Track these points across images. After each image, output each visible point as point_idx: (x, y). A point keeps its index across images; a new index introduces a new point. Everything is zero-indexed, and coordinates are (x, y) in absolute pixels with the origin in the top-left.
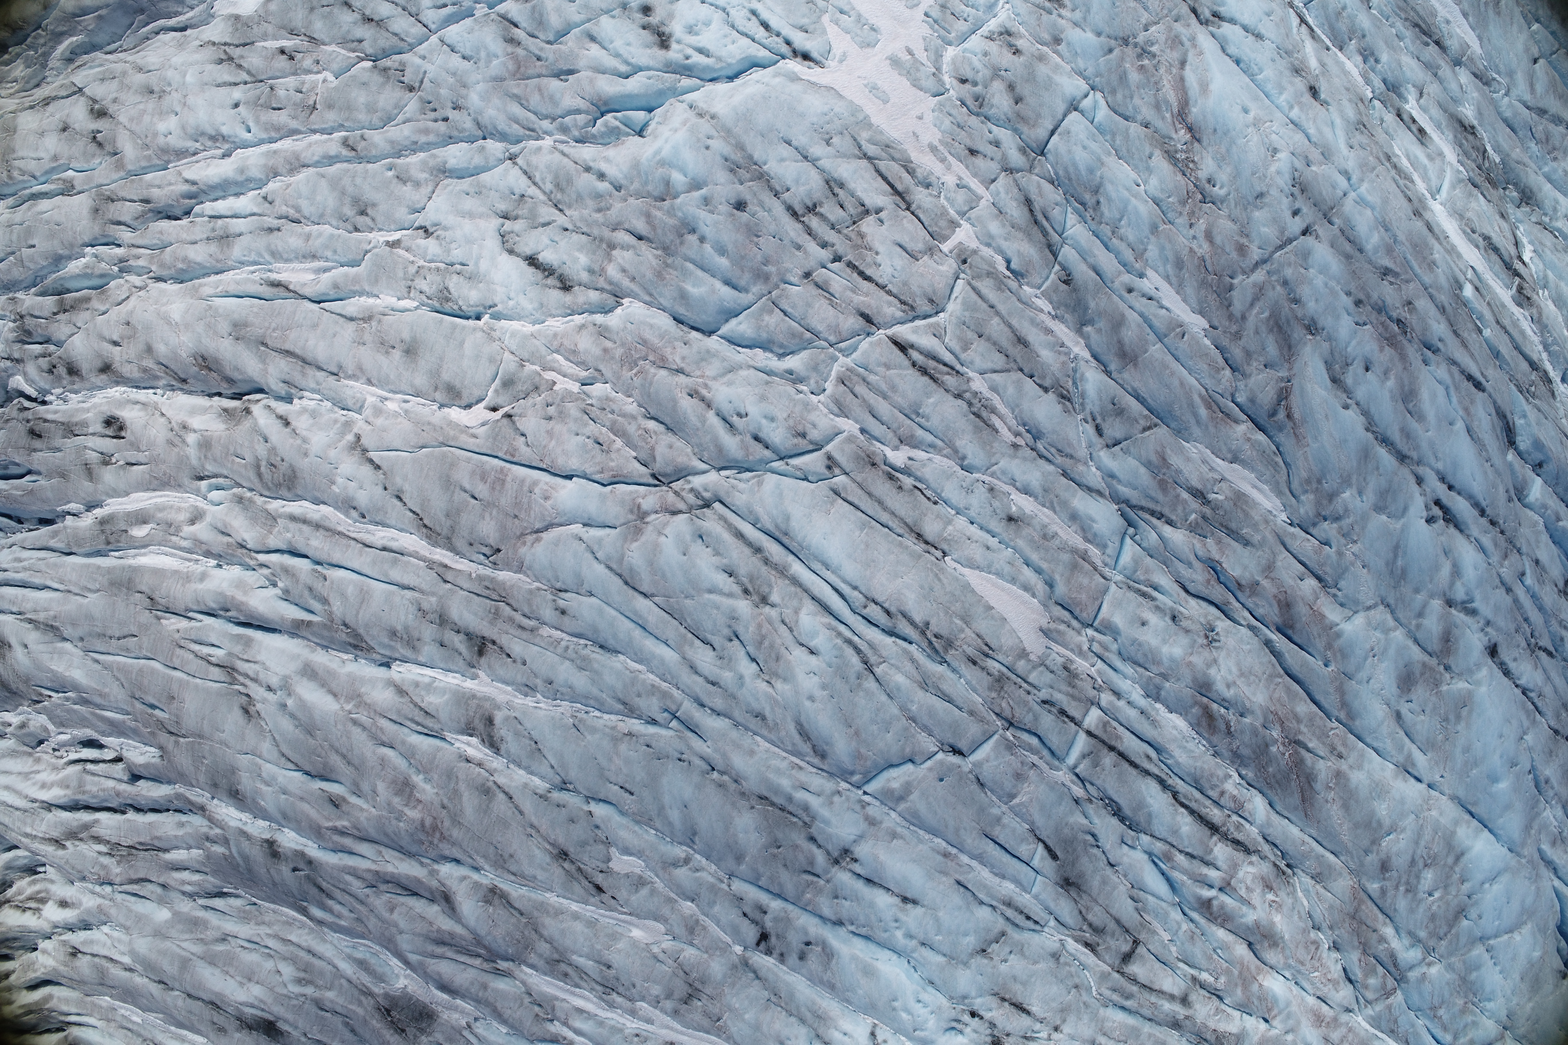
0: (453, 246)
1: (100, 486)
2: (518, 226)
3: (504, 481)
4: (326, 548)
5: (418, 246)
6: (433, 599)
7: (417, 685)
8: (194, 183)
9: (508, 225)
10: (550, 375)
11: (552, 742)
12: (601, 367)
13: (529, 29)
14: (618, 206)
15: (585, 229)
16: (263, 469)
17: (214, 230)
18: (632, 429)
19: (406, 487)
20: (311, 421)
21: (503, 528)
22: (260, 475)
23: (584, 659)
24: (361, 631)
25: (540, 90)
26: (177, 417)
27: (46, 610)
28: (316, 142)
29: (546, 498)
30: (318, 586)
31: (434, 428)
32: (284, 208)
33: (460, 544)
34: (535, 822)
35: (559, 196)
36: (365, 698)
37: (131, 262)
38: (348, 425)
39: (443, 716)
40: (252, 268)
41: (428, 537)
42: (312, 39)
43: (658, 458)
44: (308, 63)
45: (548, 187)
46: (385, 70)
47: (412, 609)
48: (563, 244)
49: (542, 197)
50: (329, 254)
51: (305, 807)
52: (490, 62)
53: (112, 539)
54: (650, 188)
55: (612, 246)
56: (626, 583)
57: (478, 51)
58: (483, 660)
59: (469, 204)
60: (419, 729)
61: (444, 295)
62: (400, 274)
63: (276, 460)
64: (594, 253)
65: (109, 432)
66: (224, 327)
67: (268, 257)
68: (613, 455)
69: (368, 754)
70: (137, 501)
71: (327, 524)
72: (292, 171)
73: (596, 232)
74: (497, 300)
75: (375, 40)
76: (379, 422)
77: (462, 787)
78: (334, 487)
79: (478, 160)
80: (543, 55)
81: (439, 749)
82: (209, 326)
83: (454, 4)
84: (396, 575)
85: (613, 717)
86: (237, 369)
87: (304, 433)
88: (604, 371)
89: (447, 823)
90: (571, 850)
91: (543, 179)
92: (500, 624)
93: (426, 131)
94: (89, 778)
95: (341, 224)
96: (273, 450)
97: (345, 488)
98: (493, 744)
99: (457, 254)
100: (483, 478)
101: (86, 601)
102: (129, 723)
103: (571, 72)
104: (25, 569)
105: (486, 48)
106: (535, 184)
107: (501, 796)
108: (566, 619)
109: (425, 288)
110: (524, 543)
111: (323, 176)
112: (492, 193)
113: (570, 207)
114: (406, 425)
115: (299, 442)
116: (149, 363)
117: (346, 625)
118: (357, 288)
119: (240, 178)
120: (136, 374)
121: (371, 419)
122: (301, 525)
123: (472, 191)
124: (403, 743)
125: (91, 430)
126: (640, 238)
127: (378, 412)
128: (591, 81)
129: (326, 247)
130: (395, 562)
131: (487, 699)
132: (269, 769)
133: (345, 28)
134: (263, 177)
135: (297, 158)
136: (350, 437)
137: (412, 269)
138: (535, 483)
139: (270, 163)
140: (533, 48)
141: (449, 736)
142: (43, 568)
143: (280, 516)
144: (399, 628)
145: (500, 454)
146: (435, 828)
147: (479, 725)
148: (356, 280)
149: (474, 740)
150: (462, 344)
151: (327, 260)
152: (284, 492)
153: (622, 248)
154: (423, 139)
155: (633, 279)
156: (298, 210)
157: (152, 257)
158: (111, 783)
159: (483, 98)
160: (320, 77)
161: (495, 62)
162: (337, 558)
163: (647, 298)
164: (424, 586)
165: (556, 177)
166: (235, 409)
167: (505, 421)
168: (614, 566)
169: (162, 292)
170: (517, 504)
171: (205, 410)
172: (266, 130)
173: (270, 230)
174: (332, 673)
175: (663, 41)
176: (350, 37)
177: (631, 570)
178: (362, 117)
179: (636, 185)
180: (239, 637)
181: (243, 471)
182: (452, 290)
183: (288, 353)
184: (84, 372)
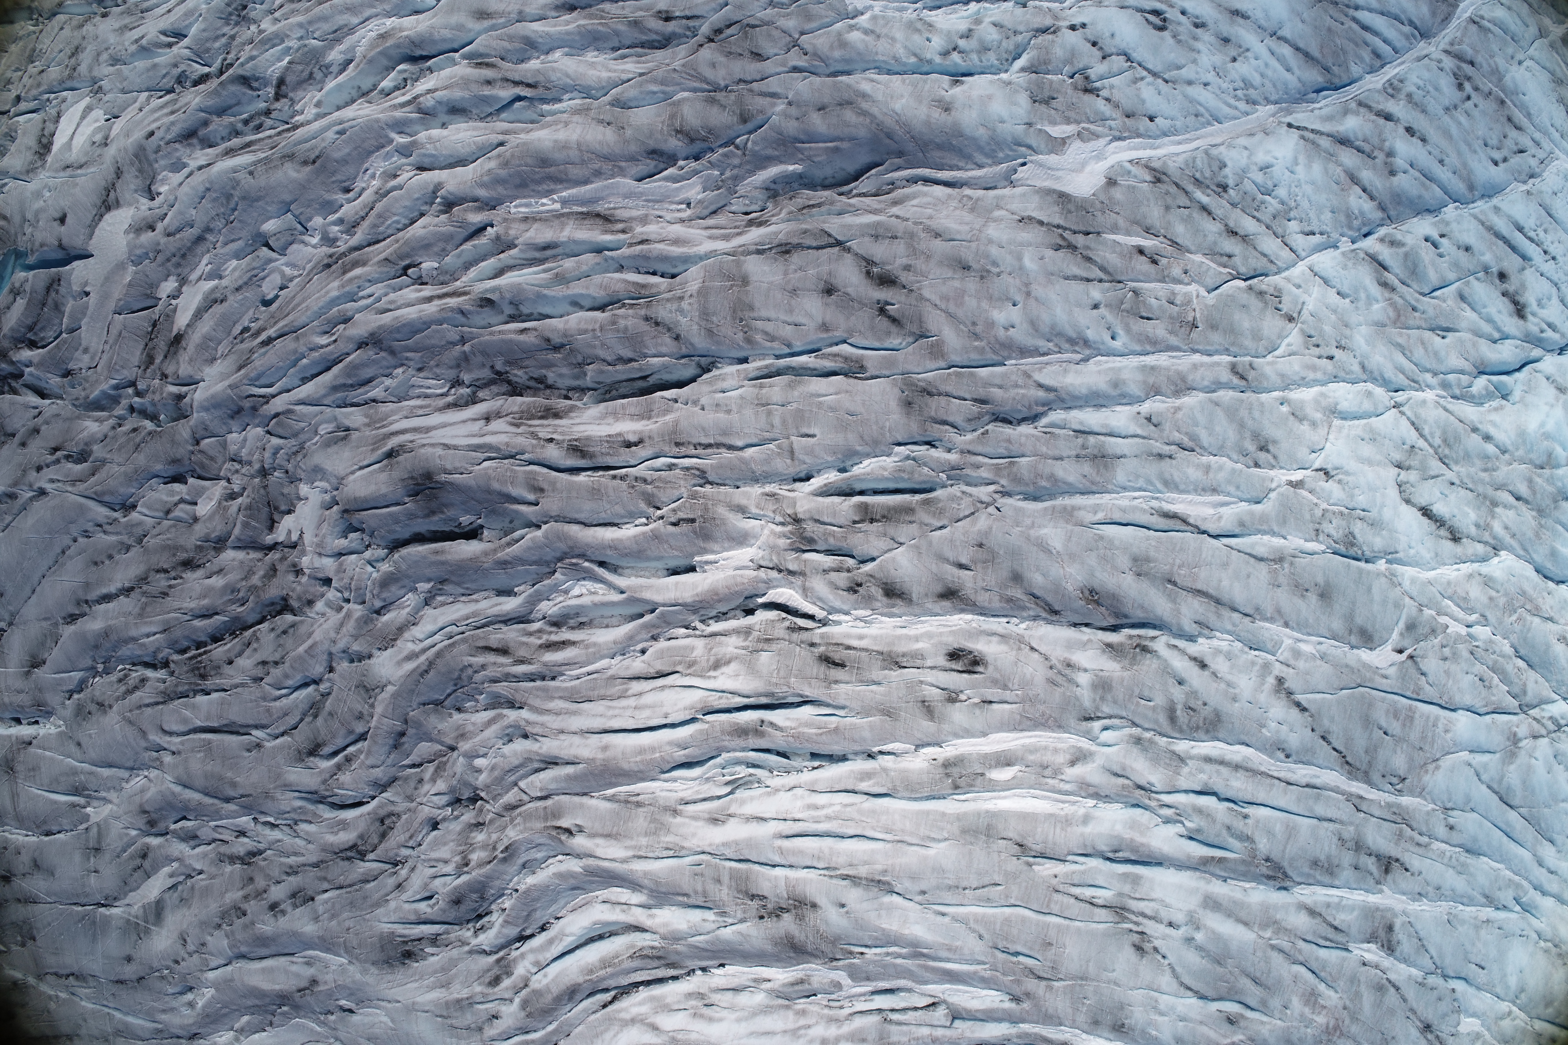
0: (1357, 491)
1: (946, 727)
2: (1412, 476)
3: (1411, 719)
4: (1250, 789)
5: (1323, 489)
6: (1351, 828)
7: (1328, 905)
8: (1048, 389)
9: (1404, 475)
10: (1443, 620)
11: (1435, 938)
12: (1488, 614)
13: (1402, 276)
14: (1504, 469)
15: (1470, 486)
16: (1179, 713)
17: (1084, 447)
18: (1509, 668)
19: (1334, 728)
20: (1228, 663)
21: (1411, 760)
22: (1172, 719)
23: (1463, 865)
24: (1285, 864)
25: (1423, 343)
26: (1057, 654)
27: (866, 863)
28: (1202, 365)
29: (1446, 731)
30: (1239, 825)
31: (1352, 670)
32: (1177, 434)
33: (1376, 777)
34: (1415, 1006)
35: (1447, 451)
36: (1283, 924)
37: (967, 471)
38: (1266, 666)
39: (1354, 931)
40: (1137, 494)
41: (1349, 773)
42: (1174, 243)
43: (1530, 693)
44: (1177, 271)
45: (1437, 441)
46: (1261, 293)
47: (1335, 840)
48: (1452, 497)
49: (1431, 451)
50: (1232, 489)
51: (1204, 1029)
52: (1371, 304)
53: (962, 782)
54: (1533, 456)
55: (1495, 504)
56: (1501, 799)
57: (1356, 291)
58: (1389, 877)
59: (1367, 450)
60: (1328, 944)
61: (1350, 540)
62: (1308, 516)
63: (1197, 704)
64: (1479, 508)
65: (959, 666)
66: (1124, 562)
67: (1160, 486)
68: (1495, 691)
69: (1285, 974)
70: (998, 742)
71: (1250, 765)
72: (1178, 393)
73: (1480, 489)
74: (1400, 548)
75: (1246, 258)
76: (1301, 664)
77: (1363, 988)
78: (1264, 730)
79: (1367, 406)
80: (1419, 306)
81: (1344, 959)
82: (1104, 559)
83: (1321, 234)
84: (1320, 810)
85: (1473, 909)
86: (1142, 607)
87: (1229, 677)
88: (1489, 616)
89: (1347, 1022)
90: (1435, 1023)
91: (1432, 434)
92: (1403, 844)
93: (1314, 368)
94: (894, 1028)
95: (1242, 459)
96: (1194, 694)
97: (1278, 732)
98: (1390, 948)
99: (1361, 500)
100: (1396, 716)
101: (931, 852)
102: (983, 973)
103: (1448, 330)
104: (829, 818)
105: (1366, 290)
106: (1422, 435)
107: (1392, 990)
108: (1454, 833)
109: (1333, 533)
110: (1427, 772)
111: (1217, 404)
112: (1387, 441)
113: (1457, 462)
114: (1326, 668)
115: (1223, 686)
116: (1017, 593)
117: (1267, 860)
118: (1265, 527)
119: (1114, 393)
120: (996, 604)
121: (1292, 662)
122: (1217, 767)
123: (1367, 437)
124: (1317, 959)
125: (929, 663)
126: (1518, 499)
127: (1297, 654)
128: (1474, 345)
129: (1229, 482)
130: (1318, 798)
131: (1389, 909)
132: (1165, 1000)
133: (1211, 238)
134: (1143, 395)
135: (1183, 379)
136: (1271, 680)
137: (1318, 513)
138: (1437, 718)
139: (1151, 380)
140: (1408, 298)
141: (1351, 946)
142: (856, 816)
143: (1191, 758)
144: (1322, 857)
145: (1408, 694)
146: (1336, 1028)
147: (1382, 933)
148: (1264, 518)
149: (1372, 946)
150: (1369, 590)
151: (1228, 494)
152: (1201, 734)
153: (1505, 507)
154: (1311, 376)
155: (1513, 536)
156: (1193, 438)
157: (997, 469)
158: (925, 1031)
159: (1368, 343)
160: (1193, 288)
161: (1376, 306)
162: (1261, 797)
163: (1522, 553)
164: (1345, 818)
165: (1444, 432)
166: (1121, 644)
167: (1410, 662)
168: (1495, 786)
169: (1018, 510)
170: (1423, 738)
171: (1084, 645)
172: (1139, 341)
173: (1160, 456)
174: (1240, 904)
175: (1520, 311)
176: (1218, 249)
177: (1508, 788)
178: (1248, 343)
179: (1520, 453)
180: (1125, 875)
181: (1150, 714)
182: (1358, 536)
183: (1199, 592)
184: (915, 597)
